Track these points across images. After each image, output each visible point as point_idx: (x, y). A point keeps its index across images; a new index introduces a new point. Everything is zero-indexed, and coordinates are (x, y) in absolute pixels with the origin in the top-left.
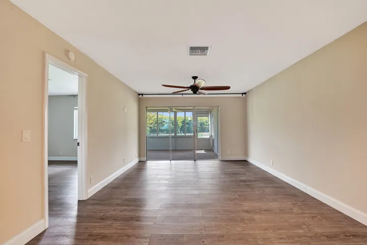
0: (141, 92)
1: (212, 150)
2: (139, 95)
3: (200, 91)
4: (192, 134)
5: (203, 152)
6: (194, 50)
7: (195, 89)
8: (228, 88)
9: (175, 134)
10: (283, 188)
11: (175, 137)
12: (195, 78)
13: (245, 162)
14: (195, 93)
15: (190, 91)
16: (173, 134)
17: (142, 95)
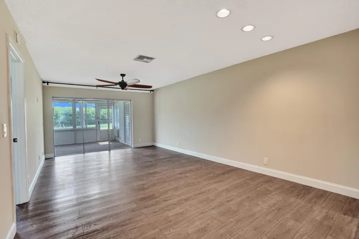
0: (46, 79)
1: (115, 140)
2: (44, 82)
3: (127, 87)
4: (94, 126)
5: (107, 143)
6: (141, 58)
7: (123, 85)
8: (151, 87)
9: (75, 126)
10: (188, 159)
11: (75, 130)
12: (123, 75)
13: (153, 147)
14: (123, 88)
15: (118, 86)
16: (72, 127)
17: (48, 83)
